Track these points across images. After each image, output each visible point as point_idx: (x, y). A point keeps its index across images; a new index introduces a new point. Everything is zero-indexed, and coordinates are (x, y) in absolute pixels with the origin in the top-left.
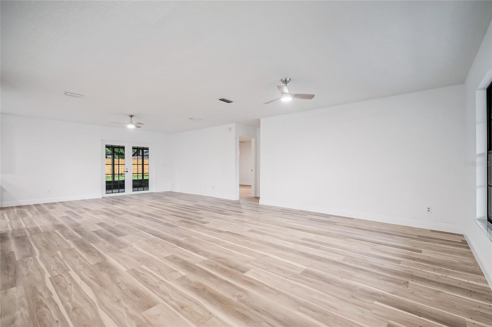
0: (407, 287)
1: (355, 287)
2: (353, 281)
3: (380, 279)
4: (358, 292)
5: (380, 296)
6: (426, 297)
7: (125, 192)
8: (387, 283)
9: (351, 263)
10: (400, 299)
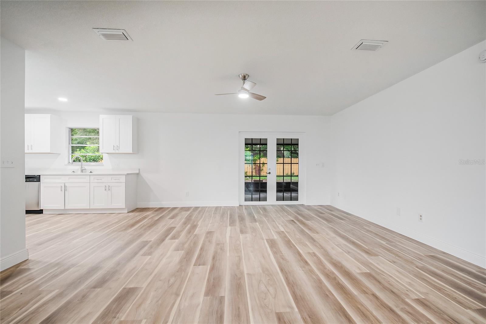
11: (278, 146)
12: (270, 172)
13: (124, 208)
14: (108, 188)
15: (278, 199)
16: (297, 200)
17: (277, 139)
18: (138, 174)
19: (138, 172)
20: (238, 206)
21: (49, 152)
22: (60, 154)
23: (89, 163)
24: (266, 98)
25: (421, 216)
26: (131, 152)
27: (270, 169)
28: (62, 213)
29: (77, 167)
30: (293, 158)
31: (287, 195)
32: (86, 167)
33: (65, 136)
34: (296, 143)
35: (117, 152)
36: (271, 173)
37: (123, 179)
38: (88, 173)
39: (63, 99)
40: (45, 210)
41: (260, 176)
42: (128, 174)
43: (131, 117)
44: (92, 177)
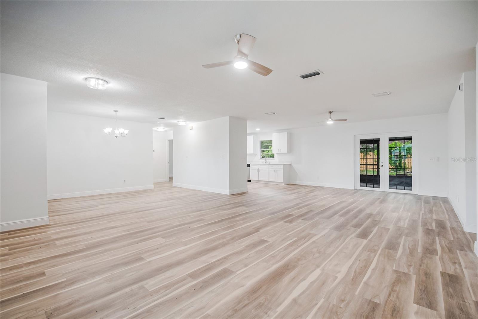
0: (46, 312)
1: (93, 277)
2: (101, 279)
3: (80, 298)
4: (85, 276)
5: (66, 285)
6: (20, 315)
7: (380, 188)
8: (70, 300)
9: (132, 290)
10: (46, 296)
12: (382, 165)
13: (282, 182)
14: (276, 171)
16: (411, 190)
18: (290, 164)
19: (290, 163)
20: (355, 189)
21: (253, 153)
22: (256, 154)
23: (270, 158)
26: (286, 152)
28: (258, 182)
29: (263, 160)
32: (267, 161)
33: (259, 145)
35: (280, 152)
37: (282, 167)
38: (268, 163)
39: (258, 129)
40: (252, 180)
42: (284, 164)
43: (286, 133)
44: (269, 165)
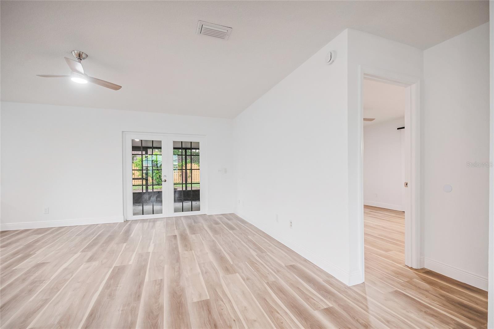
7: (162, 213)
11: (175, 150)
12: (165, 180)
15: (176, 210)
16: (199, 210)
17: (174, 142)
20: (123, 222)
24: (121, 87)
25: (291, 222)
27: (166, 176)
30: (194, 162)
31: (187, 204)
34: (198, 148)
36: (167, 180)
41: (153, 185)
